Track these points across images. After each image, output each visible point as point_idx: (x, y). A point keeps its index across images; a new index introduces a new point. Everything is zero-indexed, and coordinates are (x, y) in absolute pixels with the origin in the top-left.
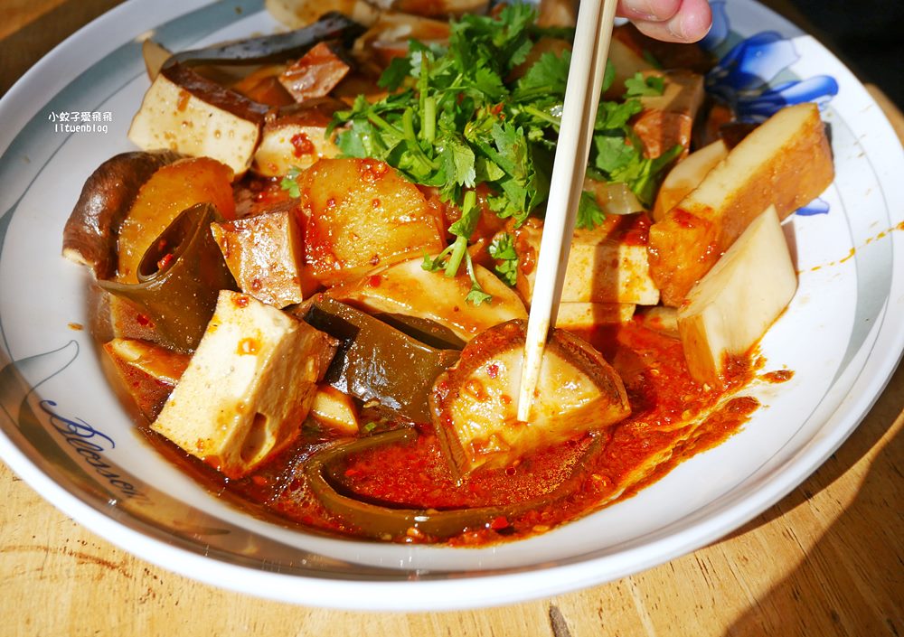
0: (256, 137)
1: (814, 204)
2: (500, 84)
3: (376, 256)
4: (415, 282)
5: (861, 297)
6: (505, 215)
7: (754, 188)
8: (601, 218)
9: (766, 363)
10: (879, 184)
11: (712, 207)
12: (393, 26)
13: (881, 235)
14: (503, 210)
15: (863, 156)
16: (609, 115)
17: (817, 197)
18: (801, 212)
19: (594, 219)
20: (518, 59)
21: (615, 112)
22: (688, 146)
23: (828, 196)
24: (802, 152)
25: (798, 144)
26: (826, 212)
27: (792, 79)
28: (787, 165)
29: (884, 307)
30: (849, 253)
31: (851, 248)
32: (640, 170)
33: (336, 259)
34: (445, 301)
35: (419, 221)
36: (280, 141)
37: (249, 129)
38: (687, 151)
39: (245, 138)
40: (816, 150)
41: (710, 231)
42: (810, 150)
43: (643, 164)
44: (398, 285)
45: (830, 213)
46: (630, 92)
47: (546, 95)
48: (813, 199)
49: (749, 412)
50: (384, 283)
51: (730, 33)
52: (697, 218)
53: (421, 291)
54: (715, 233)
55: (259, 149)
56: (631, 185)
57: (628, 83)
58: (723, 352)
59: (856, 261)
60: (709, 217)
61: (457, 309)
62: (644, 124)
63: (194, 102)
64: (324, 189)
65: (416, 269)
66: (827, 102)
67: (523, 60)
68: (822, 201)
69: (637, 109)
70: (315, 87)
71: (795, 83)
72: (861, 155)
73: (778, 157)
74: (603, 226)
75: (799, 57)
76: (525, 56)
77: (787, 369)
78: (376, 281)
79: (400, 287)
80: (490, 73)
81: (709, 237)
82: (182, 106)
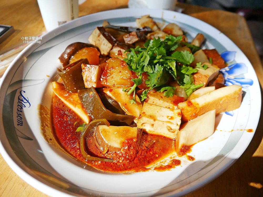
0: (111, 48)
1: (231, 112)
2: (165, 53)
3: (115, 85)
4: (119, 94)
5: (226, 146)
6: (149, 86)
7: (214, 103)
8: (172, 96)
9: (191, 152)
10: (249, 115)
11: (199, 104)
12: (158, 33)
13: (241, 130)
14: (149, 84)
15: (249, 105)
16: (188, 71)
17: (232, 111)
18: (226, 113)
19: (170, 95)
20: (173, 49)
21: (190, 70)
22: (205, 85)
23: (235, 112)
24: (232, 98)
25: (231, 96)
26: (232, 116)
27: (243, 77)
28: (226, 100)
29: (229, 153)
30: (231, 131)
31: (232, 129)
32: (190, 87)
33: (106, 82)
34: (124, 101)
35: (127, 80)
36: (116, 50)
37: (110, 45)
38: (204, 86)
39: (109, 47)
40: (237, 99)
41: (195, 110)
42: (235, 98)
43: (191, 85)
44: (115, 93)
45: (233, 116)
46: (197, 66)
47: (173, 60)
48: (231, 111)
49: (176, 165)
50: (113, 92)
51: (234, 60)
52: (193, 105)
53: (120, 97)
54: (197, 111)
55: (111, 51)
56: (186, 90)
57: (197, 64)
58: (183, 144)
59: (231, 135)
60: (197, 106)
61: (126, 104)
62: (197, 75)
63: (101, 36)
64: (111, 64)
65: (121, 91)
66: (248, 86)
67: (174, 50)
68: (233, 112)
69: (196, 72)
70: (130, 41)
71: (243, 78)
72: (249, 104)
73: (224, 97)
74: (171, 98)
75: (247, 72)
76: (175, 49)
77: (194, 157)
78: (111, 91)
79: (116, 94)
80: (164, 49)
81: (195, 111)
82: (99, 36)
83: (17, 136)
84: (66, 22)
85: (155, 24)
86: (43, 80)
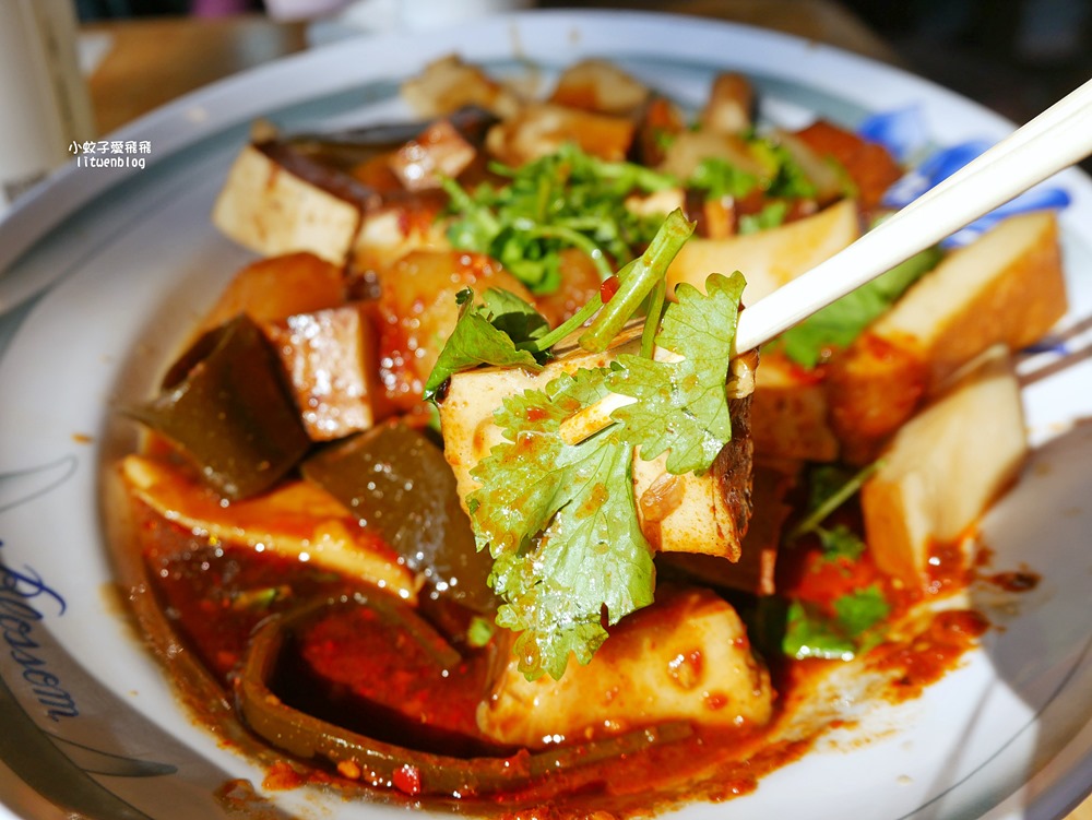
9: (994, 560)
11: (917, 335)
39: (340, 226)
58: (928, 537)
60: (911, 346)
63: (284, 180)
82: (271, 184)
83: (83, 771)
84: (37, 179)
85: (495, 88)
86: (67, 466)
